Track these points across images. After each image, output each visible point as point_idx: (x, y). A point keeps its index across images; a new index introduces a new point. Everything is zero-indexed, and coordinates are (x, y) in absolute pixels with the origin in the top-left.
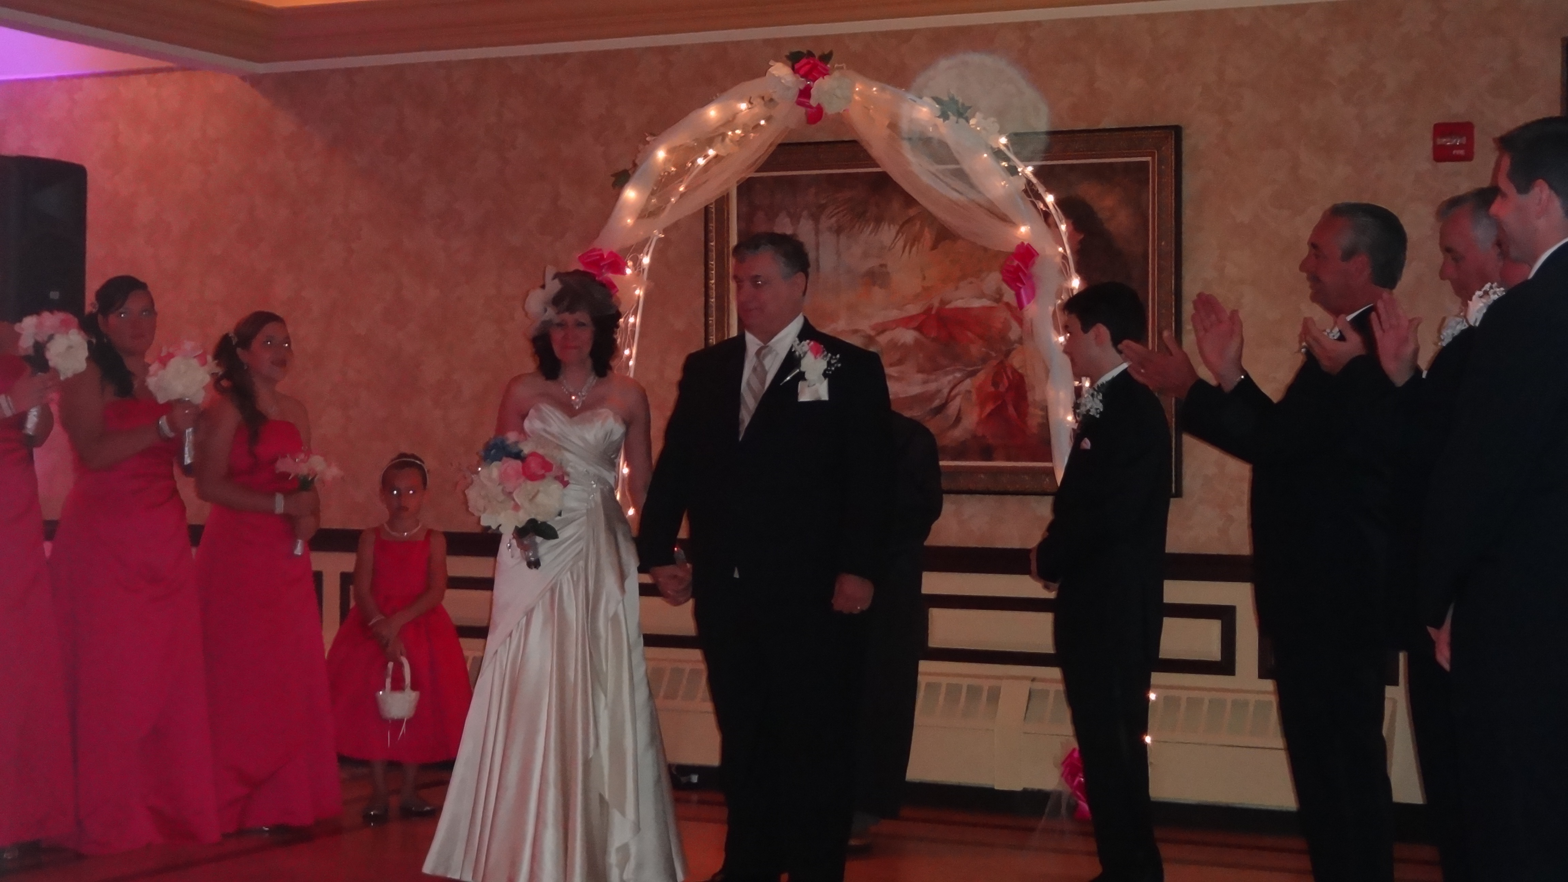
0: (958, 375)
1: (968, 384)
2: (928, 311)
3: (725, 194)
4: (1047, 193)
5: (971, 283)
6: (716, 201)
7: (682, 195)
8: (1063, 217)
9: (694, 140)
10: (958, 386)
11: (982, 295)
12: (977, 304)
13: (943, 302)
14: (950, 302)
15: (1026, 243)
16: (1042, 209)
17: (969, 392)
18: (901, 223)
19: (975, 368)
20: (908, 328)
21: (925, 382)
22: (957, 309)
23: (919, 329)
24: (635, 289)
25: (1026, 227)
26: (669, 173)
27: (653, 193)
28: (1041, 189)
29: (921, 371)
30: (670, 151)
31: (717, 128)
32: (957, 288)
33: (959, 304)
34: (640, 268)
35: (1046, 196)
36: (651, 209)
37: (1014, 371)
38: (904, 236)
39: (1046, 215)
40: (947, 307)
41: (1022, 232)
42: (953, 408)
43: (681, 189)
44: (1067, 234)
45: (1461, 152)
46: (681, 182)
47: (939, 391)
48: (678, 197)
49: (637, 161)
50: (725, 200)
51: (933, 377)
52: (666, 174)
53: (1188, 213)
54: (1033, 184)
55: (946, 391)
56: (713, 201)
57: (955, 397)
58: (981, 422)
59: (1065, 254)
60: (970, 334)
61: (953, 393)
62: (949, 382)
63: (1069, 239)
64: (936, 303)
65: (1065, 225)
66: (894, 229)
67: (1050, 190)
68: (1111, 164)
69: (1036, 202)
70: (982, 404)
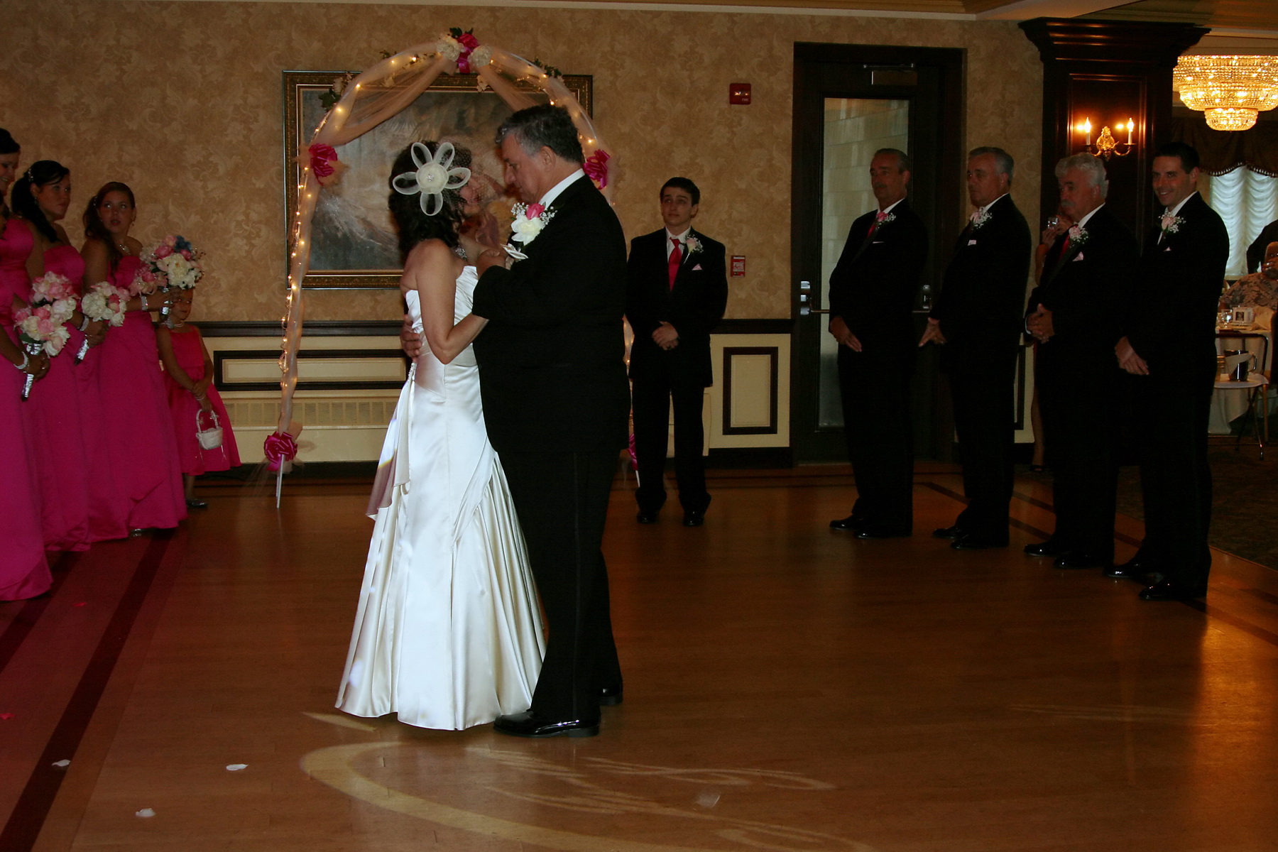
18: (416, 124)
45: (746, 100)
66: (412, 128)
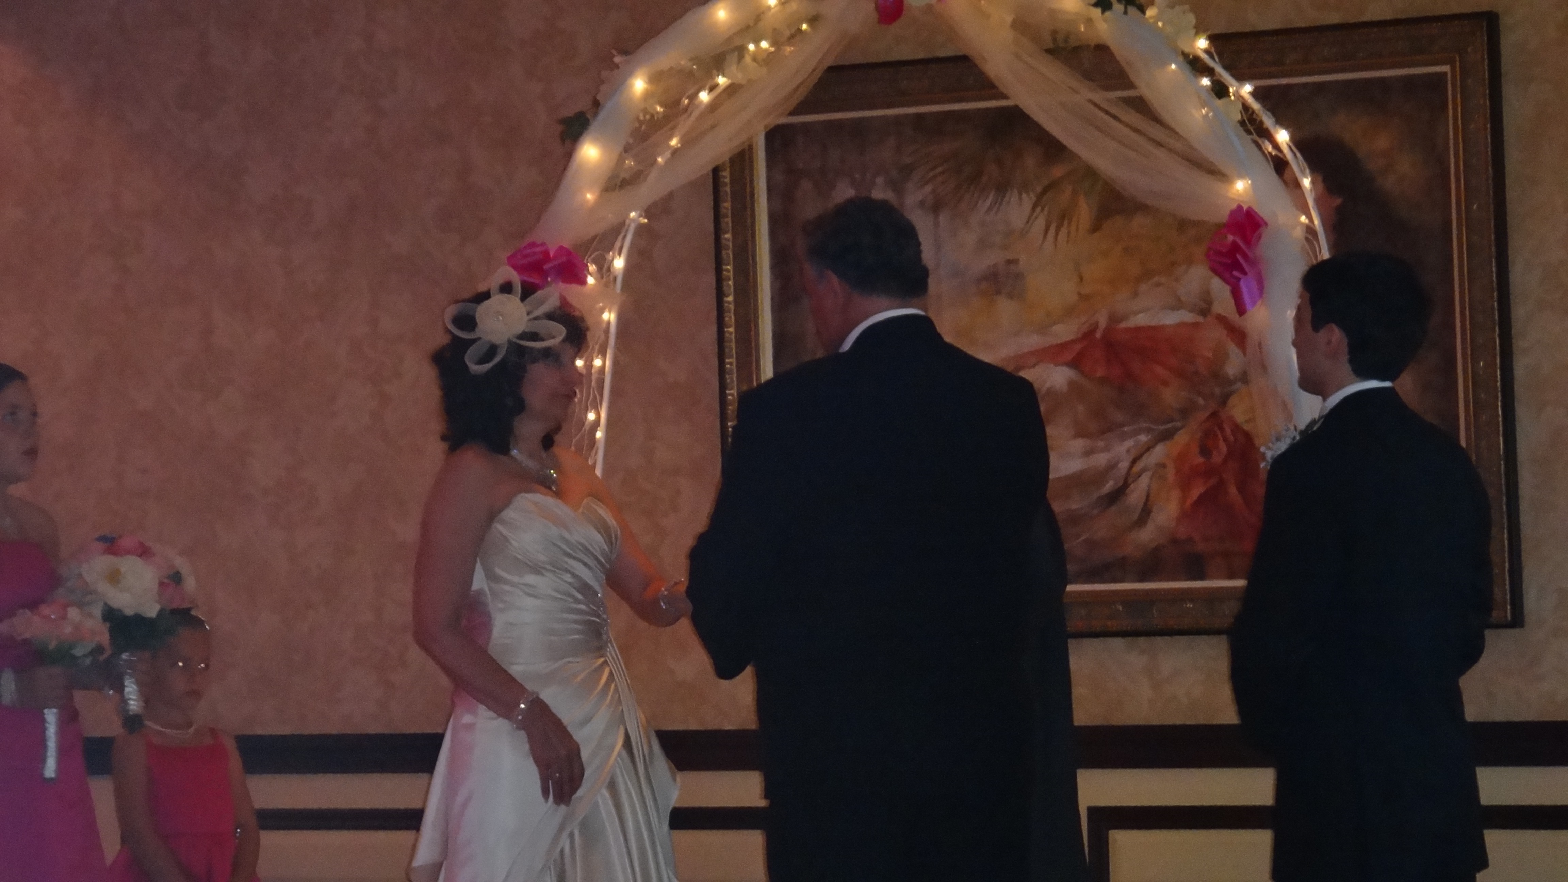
0: (1143, 438)
1: (1159, 452)
2: (1089, 335)
3: (746, 147)
4: (1278, 127)
5: (1158, 285)
6: (732, 160)
7: (675, 152)
8: (1305, 165)
9: (692, 59)
10: (1144, 458)
11: (1178, 305)
12: (1170, 319)
13: (1114, 319)
14: (1125, 317)
15: (1245, 207)
16: (1270, 154)
17: (1164, 466)
18: (1039, 189)
19: (1169, 426)
20: (1057, 365)
21: (1088, 453)
22: (1138, 329)
23: (1075, 363)
24: (602, 311)
25: (1245, 181)
26: (652, 116)
27: (627, 149)
28: (1268, 121)
29: (1081, 433)
30: (654, 79)
31: (729, 39)
32: (1135, 294)
33: (1141, 320)
34: (609, 275)
35: (1278, 133)
36: (624, 175)
37: (1236, 428)
38: (1046, 208)
39: (1280, 165)
40: (1123, 325)
41: (1238, 191)
42: (1136, 495)
43: (674, 142)
44: (1313, 192)
46: (674, 128)
47: (1112, 466)
48: (668, 154)
49: (599, 97)
50: (747, 157)
51: (1101, 444)
52: (648, 117)
53: (1513, 156)
54: (1253, 112)
55: (1124, 465)
56: (726, 158)
57: (1139, 475)
58: (1185, 515)
59: (1312, 226)
60: (1160, 370)
61: (1136, 469)
62: (1128, 451)
63: (1317, 201)
64: (1102, 320)
65: (1310, 179)
66: (1028, 201)
67: (1281, 122)
68: (1382, 80)
69: (1260, 141)
70: (1185, 486)
